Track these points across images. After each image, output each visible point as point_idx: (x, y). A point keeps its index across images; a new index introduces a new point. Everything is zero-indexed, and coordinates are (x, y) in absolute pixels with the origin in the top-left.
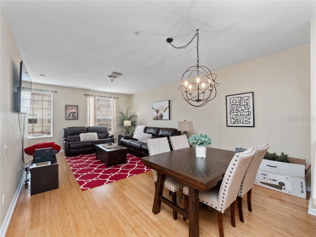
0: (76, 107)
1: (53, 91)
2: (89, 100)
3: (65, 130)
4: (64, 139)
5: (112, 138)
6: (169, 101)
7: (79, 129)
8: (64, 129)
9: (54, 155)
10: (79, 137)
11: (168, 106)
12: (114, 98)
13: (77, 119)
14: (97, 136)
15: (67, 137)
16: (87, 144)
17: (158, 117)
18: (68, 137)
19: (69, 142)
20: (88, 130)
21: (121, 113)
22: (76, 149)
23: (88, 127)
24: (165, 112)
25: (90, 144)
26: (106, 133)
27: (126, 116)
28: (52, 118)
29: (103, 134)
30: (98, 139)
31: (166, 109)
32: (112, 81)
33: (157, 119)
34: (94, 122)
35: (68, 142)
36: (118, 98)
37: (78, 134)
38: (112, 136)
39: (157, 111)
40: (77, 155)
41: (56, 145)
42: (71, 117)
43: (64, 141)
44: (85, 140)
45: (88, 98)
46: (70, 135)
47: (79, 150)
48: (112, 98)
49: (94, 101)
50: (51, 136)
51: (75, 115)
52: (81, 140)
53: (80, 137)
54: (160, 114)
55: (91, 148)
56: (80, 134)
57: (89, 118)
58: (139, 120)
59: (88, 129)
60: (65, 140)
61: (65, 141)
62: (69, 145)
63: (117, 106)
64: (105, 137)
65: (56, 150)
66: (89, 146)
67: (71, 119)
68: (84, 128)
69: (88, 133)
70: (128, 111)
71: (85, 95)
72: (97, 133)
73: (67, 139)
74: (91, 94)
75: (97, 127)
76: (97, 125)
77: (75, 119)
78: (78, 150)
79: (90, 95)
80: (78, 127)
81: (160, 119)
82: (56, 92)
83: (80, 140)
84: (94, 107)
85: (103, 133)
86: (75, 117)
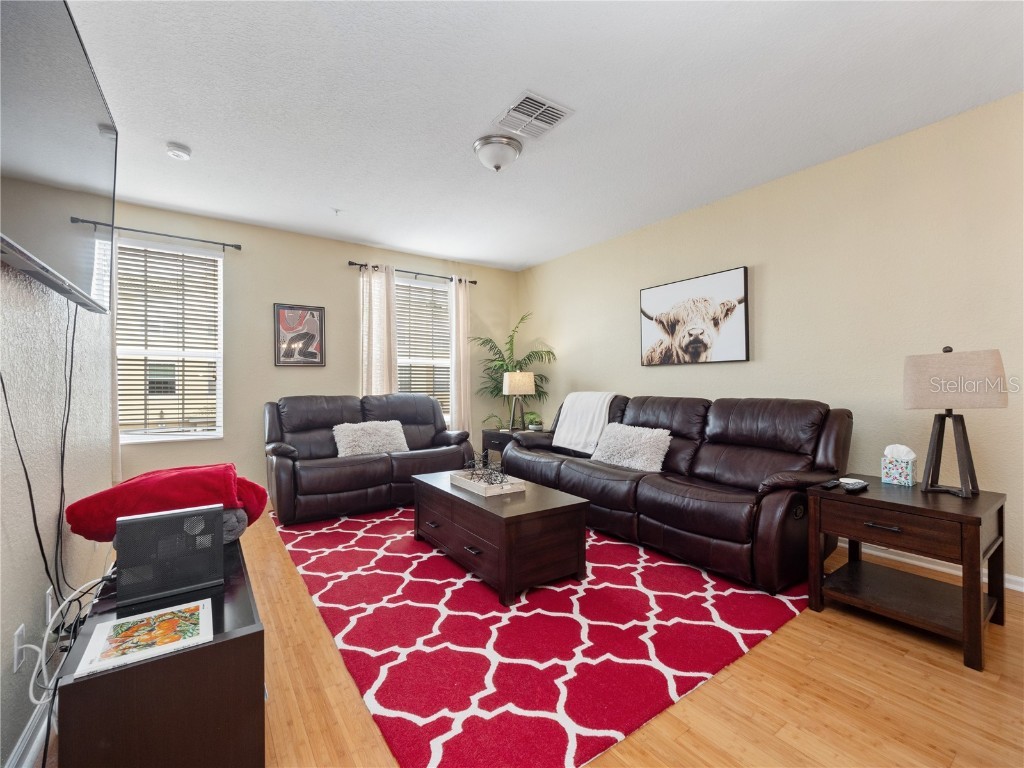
0: (315, 313)
1: (224, 245)
2: (366, 287)
3: (275, 409)
4: (270, 447)
5: (464, 445)
6: (746, 269)
7: (331, 406)
8: (272, 404)
9: (232, 538)
10: (332, 438)
11: (741, 295)
12: (460, 281)
13: (322, 364)
14: (403, 436)
15: (282, 440)
16: (371, 469)
17: (676, 349)
18: (288, 437)
19: (294, 459)
20: (365, 410)
21: (487, 342)
22: (321, 494)
23: (365, 397)
24: (722, 325)
25: (381, 468)
26: (434, 424)
27: (506, 355)
28: (221, 360)
29: (422, 428)
30: (405, 450)
31: (728, 311)
32: (498, 168)
33: (667, 359)
34: (386, 378)
35: (290, 462)
36: (475, 283)
37: (329, 425)
38: (463, 438)
39: (671, 327)
40: (330, 518)
41: (242, 482)
42: (297, 357)
43: (274, 458)
44: (359, 451)
45: (363, 280)
46: (296, 430)
47: (336, 495)
48: (451, 280)
49: (384, 292)
50: (219, 433)
51: (311, 349)
52: (341, 454)
53: (337, 439)
54: (687, 340)
55: (384, 487)
56: (335, 428)
57: (366, 363)
58: (561, 369)
59: (367, 407)
60: (275, 452)
61: (275, 455)
62: (294, 473)
63: (473, 316)
64: (433, 438)
65: (242, 513)
66: (375, 480)
67: (297, 365)
68: (350, 402)
69: (364, 420)
70: (516, 335)
71: (351, 263)
72: (404, 423)
73: (284, 445)
74: (374, 264)
75: (399, 398)
76: (396, 392)
77: (315, 363)
78: (329, 496)
79: (370, 267)
80: (325, 397)
81: (687, 358)
82: (238, 247)
83: (335, 453)
84: (384, 316)
85: (425, 423)
86: (313, 355)
